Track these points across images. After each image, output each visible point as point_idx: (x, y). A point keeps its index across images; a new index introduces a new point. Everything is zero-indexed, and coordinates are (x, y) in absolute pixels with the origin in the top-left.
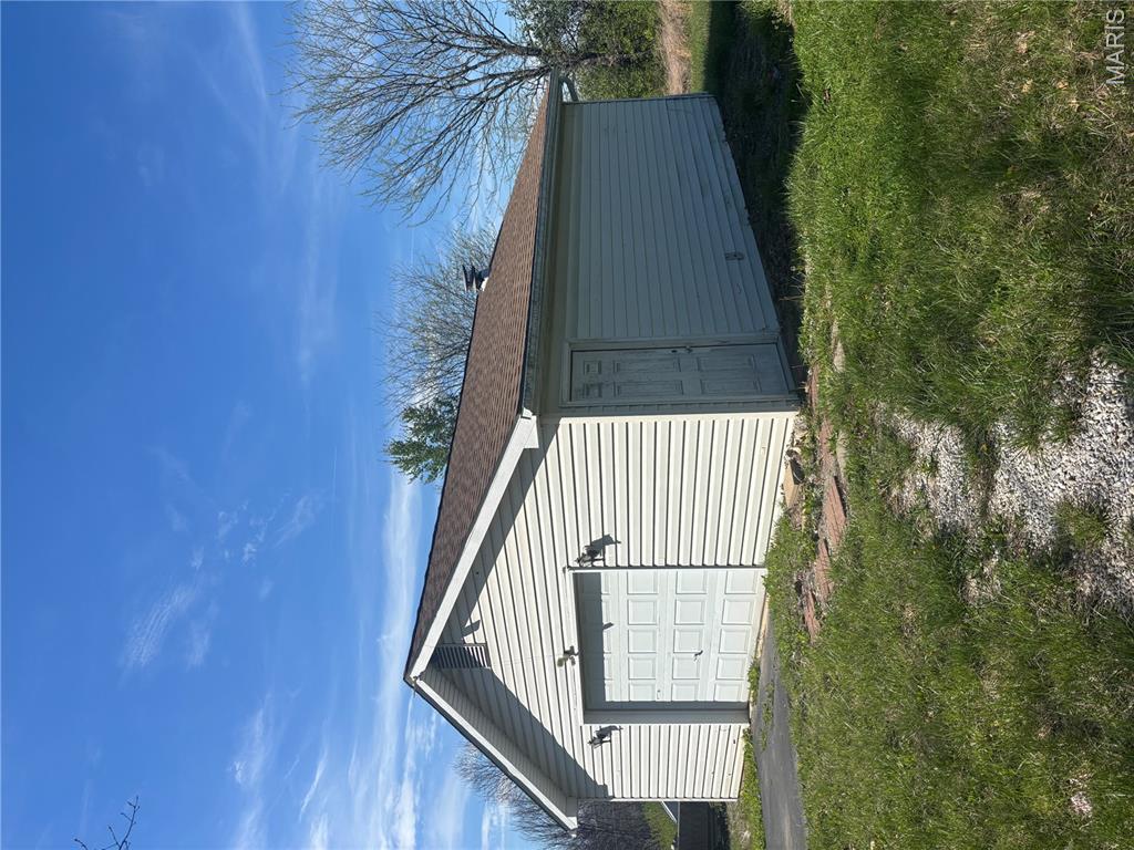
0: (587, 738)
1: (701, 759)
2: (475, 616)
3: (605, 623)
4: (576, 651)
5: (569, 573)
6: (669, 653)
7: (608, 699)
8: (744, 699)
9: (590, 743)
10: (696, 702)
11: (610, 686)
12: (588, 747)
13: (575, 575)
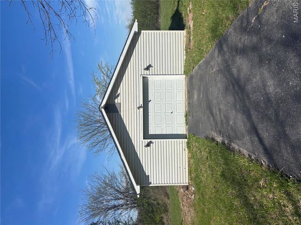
0: (144, 145)
1: (176, 160)
2: (119, 92)
3: (149, 100)
4: (142, 106)
5: (142, 76)
6: (165, 113)
7: (149, 134)
8: (185, 133)
9: (145, 146)
10: (173, 134)
11: (150, 127)
12: (144, 147)
13: (143, 77)
